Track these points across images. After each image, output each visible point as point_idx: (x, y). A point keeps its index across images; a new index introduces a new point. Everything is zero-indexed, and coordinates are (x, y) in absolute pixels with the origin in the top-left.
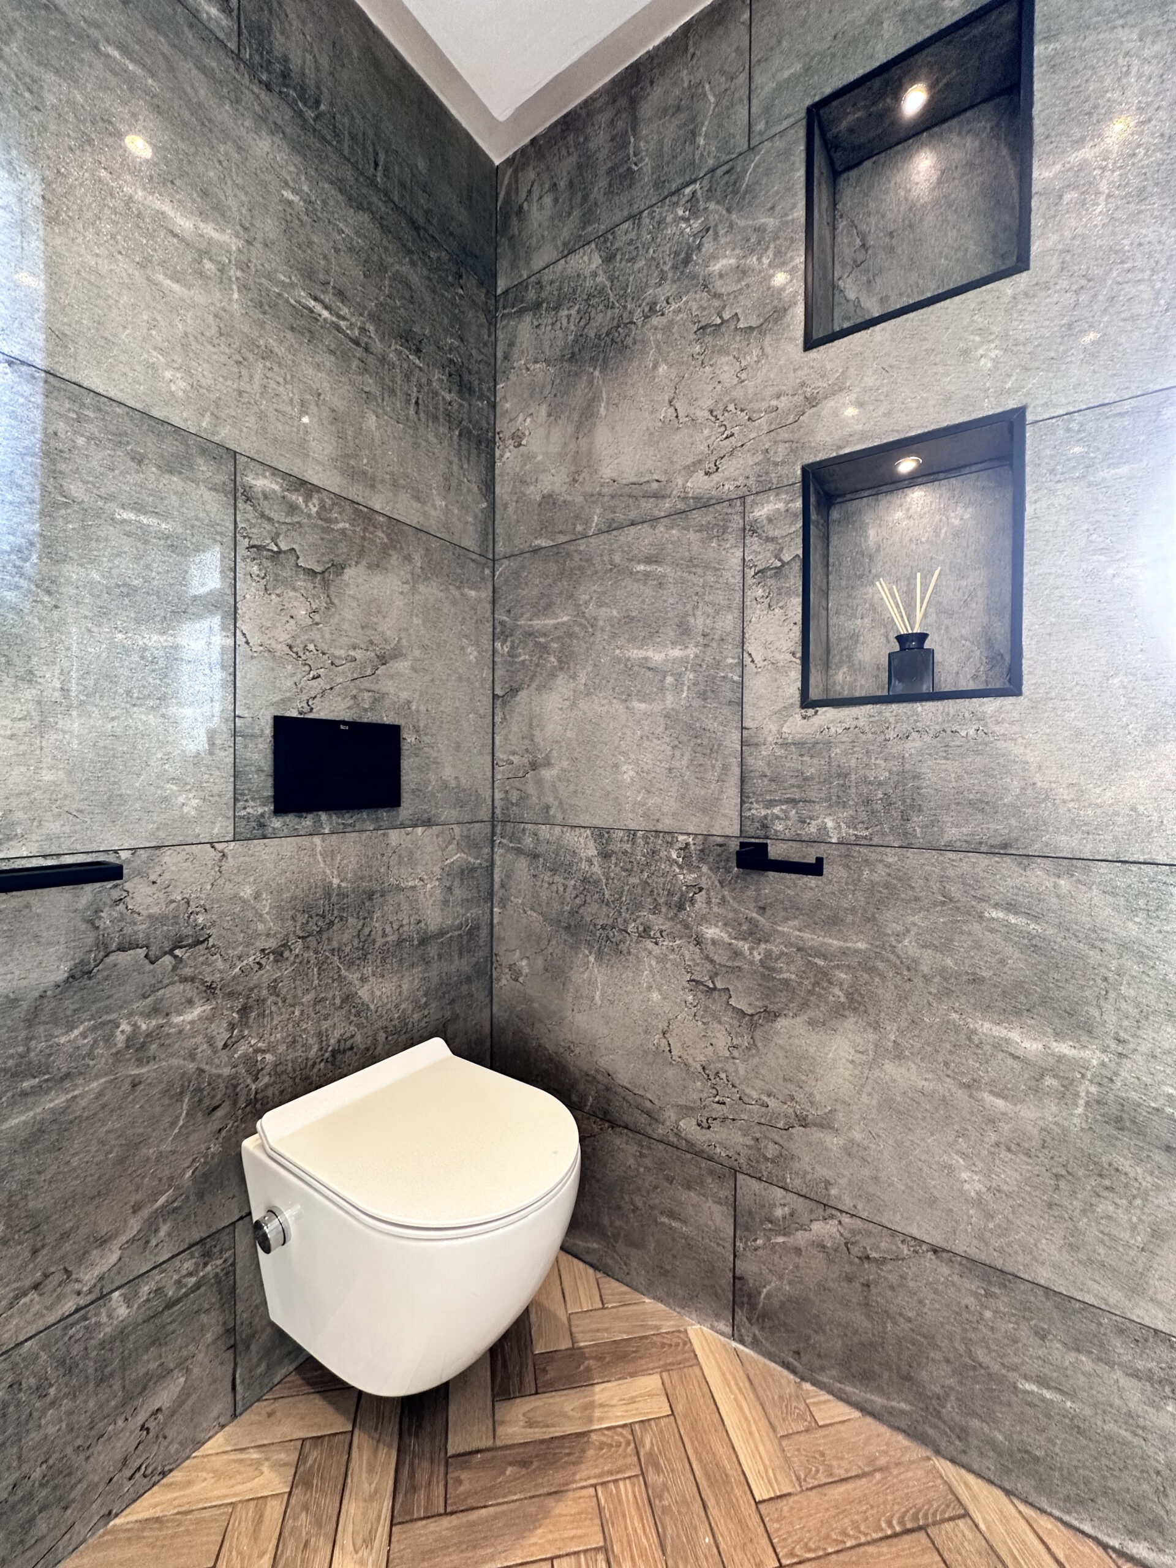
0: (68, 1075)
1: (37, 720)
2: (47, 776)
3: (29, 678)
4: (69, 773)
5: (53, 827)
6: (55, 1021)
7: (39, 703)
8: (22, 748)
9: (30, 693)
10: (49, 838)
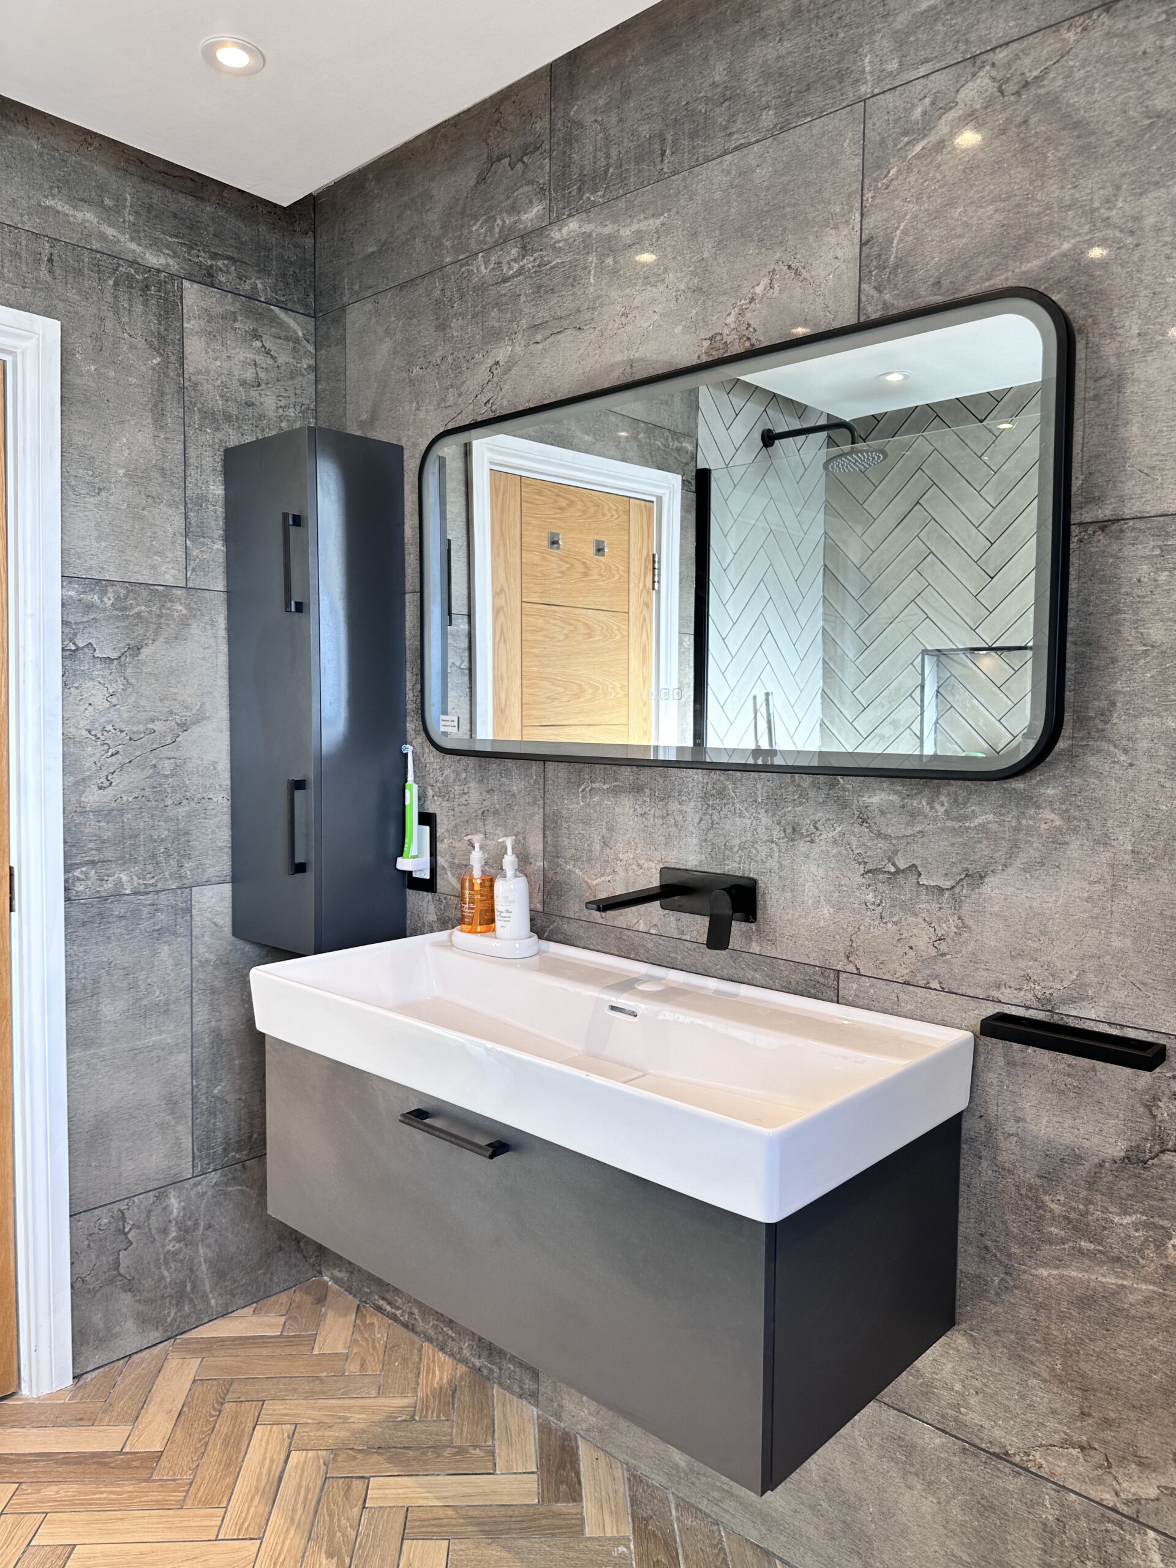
0: (1118, 1259)
1: (1110, 882)
2: (1116, 943)
3: (1105, 840)
4: (1135, 941)
5: (1119, 995)
6: (1110, 1193)
7: (1112, 866)
8: (1096, 911)
9: (1105, 856)
10: (1114, 1006)
